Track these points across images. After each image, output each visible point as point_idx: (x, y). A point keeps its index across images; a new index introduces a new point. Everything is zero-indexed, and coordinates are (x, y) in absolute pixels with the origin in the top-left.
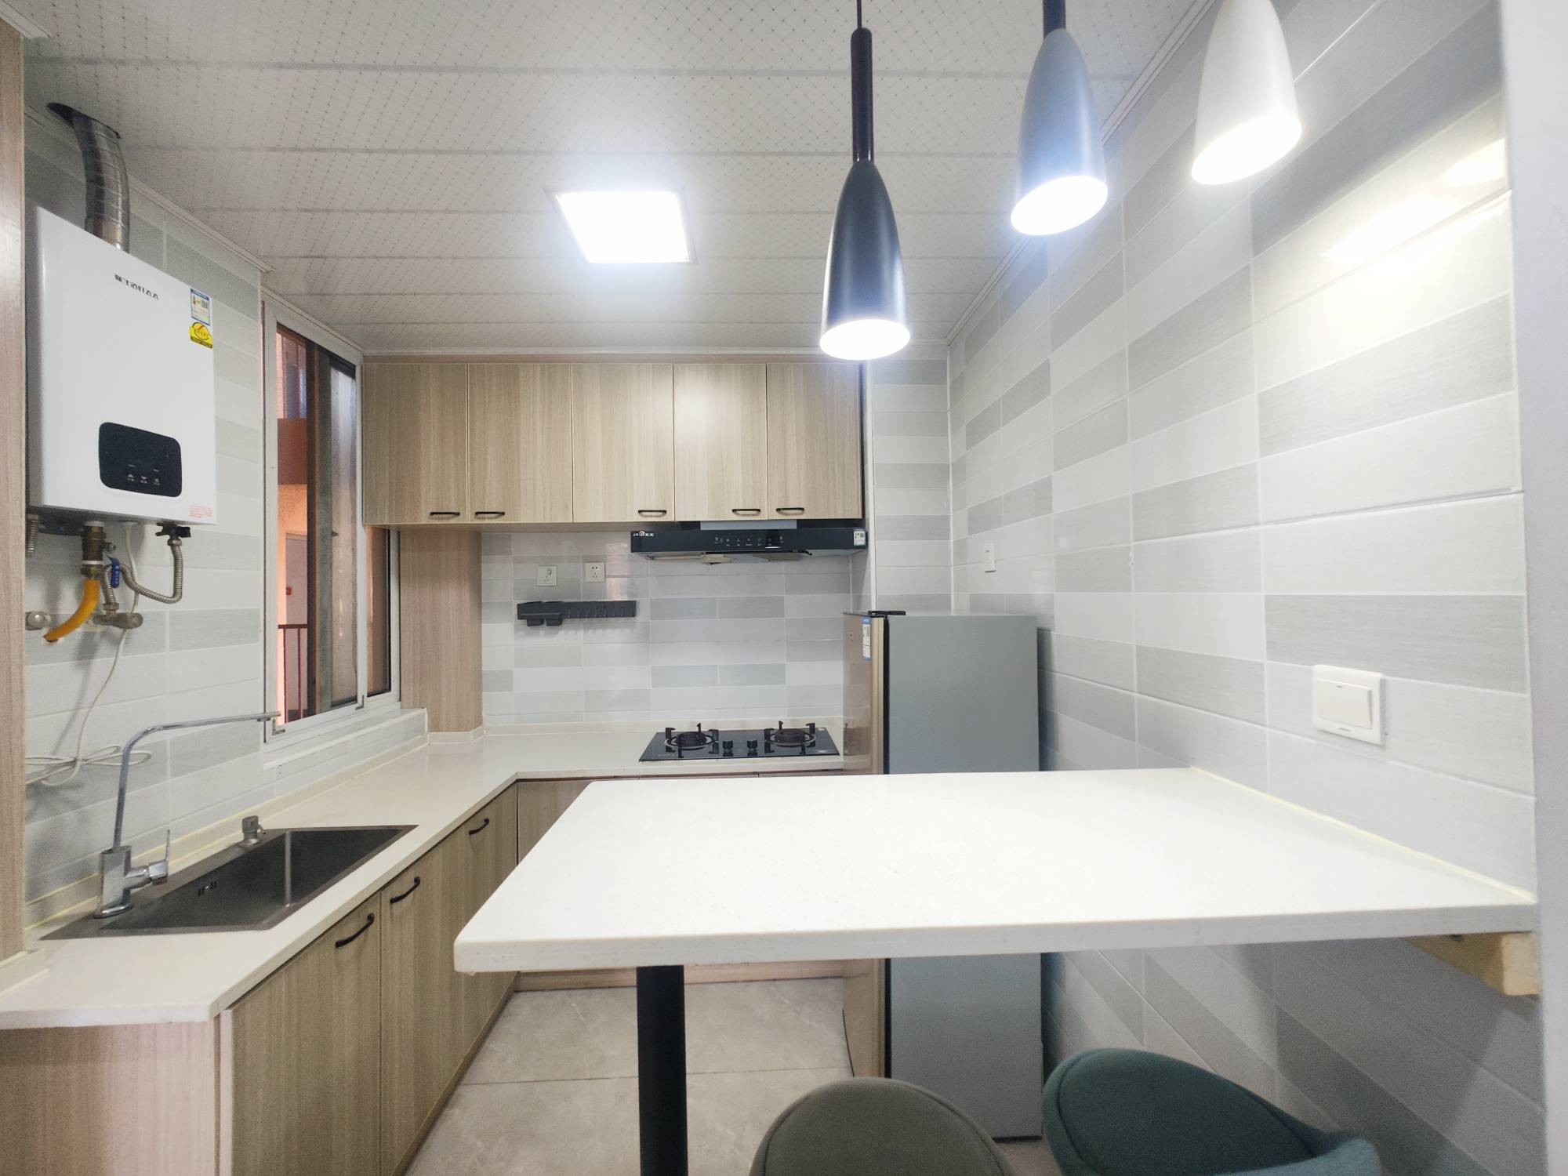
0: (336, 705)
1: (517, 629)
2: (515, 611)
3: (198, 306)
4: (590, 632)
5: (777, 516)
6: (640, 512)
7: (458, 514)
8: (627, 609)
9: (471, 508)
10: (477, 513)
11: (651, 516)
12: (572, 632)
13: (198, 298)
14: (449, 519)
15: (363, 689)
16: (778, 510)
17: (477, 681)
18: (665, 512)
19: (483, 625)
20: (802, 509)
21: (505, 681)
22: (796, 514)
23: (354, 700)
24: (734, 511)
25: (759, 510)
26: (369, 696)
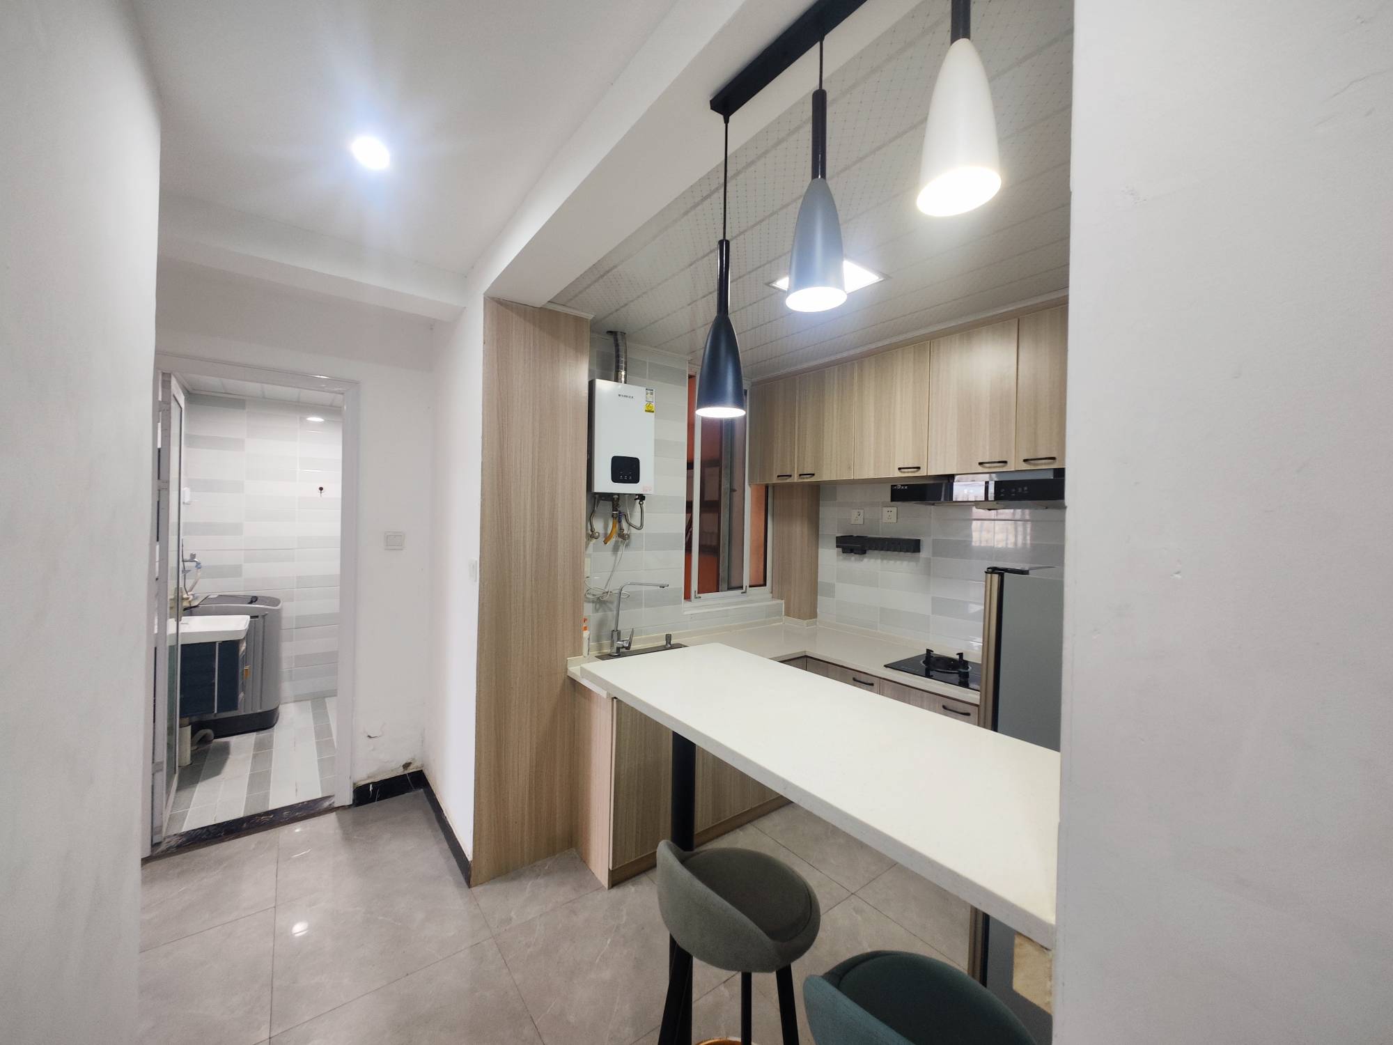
0: (730, 588)
1: (838, 555)
2: (834, 543)
3: (649, 395)
4: (885, 561)
5: (1025, 467)
6: (900, 469)
7: (790, 476)
8: (913, 546)
9: (797, 472)
10: (800, 475)
11: (908, 472)
12: (872, 560)
13: (649, 392)
14: (786, 479)
15: (746, 582)
16: (1025, 461)
17: (813, 588)
18: (919, 468)
19: (819, 549)
20: (1053, 458)
21: (830, 591)
22: (1045, 464)
23: (741, 587)
24: (980, 464)
25: (1005, 462)
26: (750, 586)
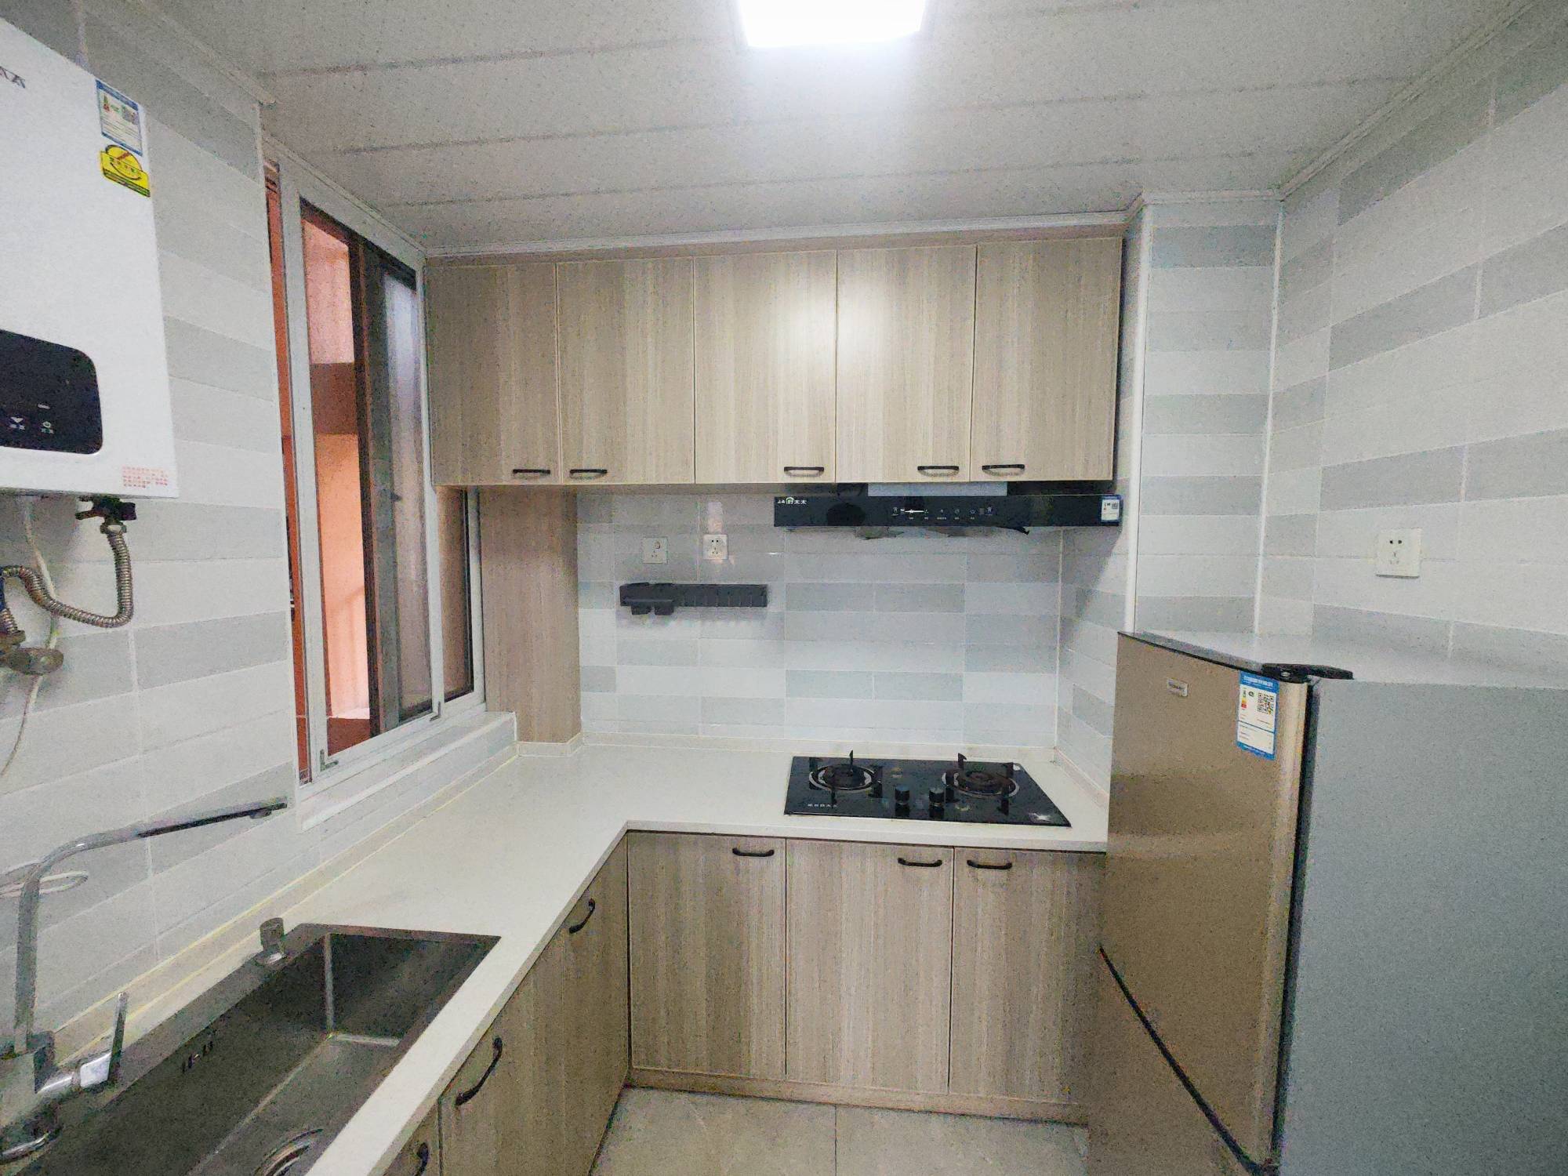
0: (405, 717)
1: (619, 616)
2: (617, 594)
3: (115, 117)
4: (708, 623)
5: (984, 477)
6: (787, 469)
7: (548, 472)
8: (752, 597)
9: (565, 466)
10: (573, 471)
11: (803, 476)
12: (685, 623)
13: (111, 100)
14: (536, 478)
15: (438, 695)
16: (985, 468)
17: (573, 678)
18: (821, 469)
19: (581, 611)
20: (1022, 467)
21: (606, 680)
22: (1011, 474)
23: (427, 707)
24: (921, 468)
25: (956, 468)
26: (447, 700)
